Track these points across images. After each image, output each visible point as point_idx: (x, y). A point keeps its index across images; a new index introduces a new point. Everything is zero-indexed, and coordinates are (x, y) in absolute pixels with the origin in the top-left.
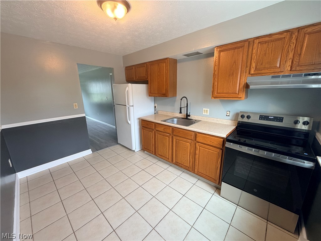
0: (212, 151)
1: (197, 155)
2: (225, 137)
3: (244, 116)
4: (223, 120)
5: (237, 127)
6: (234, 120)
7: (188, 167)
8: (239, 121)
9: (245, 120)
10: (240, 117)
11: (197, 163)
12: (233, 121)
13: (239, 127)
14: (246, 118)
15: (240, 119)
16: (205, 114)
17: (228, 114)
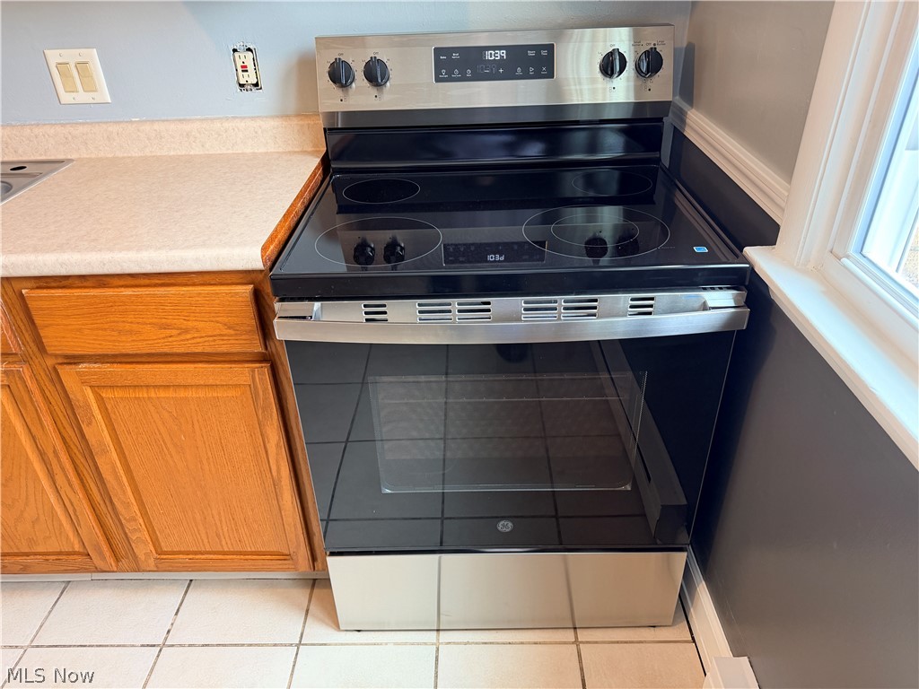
0: (201, 394)
1: (105, 451)
2: (258, 264)
3: (348, 67)
4: (226, 125)
5: (325, 162)
6: (298, 115)
7: (74, 553)
8: (332, 116)
9: (362, 98)
10: (324, 81)
11: (128, 505)
12: (295, 122)
13: (338, 158)
14: (360, 80)
15: (334, 101)
16: (83, 97)
17: (245, 69)
